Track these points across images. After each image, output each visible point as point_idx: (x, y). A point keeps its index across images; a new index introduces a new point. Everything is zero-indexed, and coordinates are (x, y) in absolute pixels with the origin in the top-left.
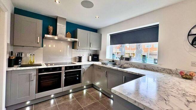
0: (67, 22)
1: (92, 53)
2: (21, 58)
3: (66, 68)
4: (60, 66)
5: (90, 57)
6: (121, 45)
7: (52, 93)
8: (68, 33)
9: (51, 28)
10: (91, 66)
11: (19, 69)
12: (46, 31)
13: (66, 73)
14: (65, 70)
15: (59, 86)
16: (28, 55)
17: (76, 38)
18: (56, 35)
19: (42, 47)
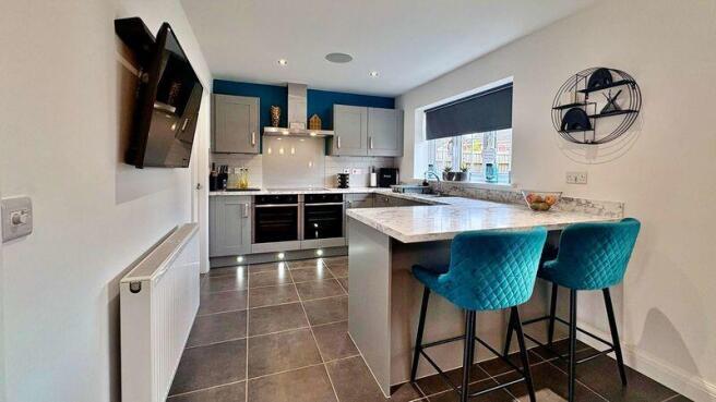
0: (309, 91)
1: (378, 166)
2: (226, 176)
3: (308, 198)
4: (295, 193)
5: (374, 177)
6: (450, 139)
7: (280, 248)
8: (313, 119)
9: (276, 111)
10: (368, 197)
11: (225, 193)
12: (267, 120)
13: (306, 208)
14: (306, 202)
15: (294, 237)
16: (237, 171)
17: (331, 128)
18: (286, 126)
19: (261, 153)
